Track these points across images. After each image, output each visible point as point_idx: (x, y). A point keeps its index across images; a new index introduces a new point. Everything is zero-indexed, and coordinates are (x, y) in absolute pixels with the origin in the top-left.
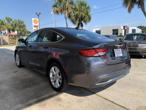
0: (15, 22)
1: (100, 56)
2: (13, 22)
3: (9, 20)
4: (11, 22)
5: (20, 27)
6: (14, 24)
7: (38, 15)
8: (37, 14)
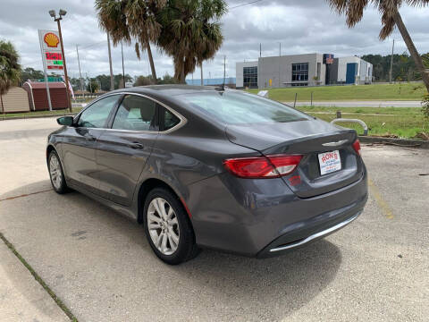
1: (280, 176)
7: (58, 20)
8: (53, 15)
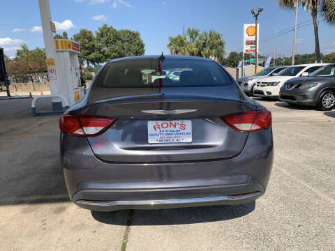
0: (204, 38)
1: (85, 136)
2: (200, 38)
3: (193, 34)
4: (197, 39)
5: (211, 48)
6: (201, 42)
7: (256, 16)
8: (253, 13)
